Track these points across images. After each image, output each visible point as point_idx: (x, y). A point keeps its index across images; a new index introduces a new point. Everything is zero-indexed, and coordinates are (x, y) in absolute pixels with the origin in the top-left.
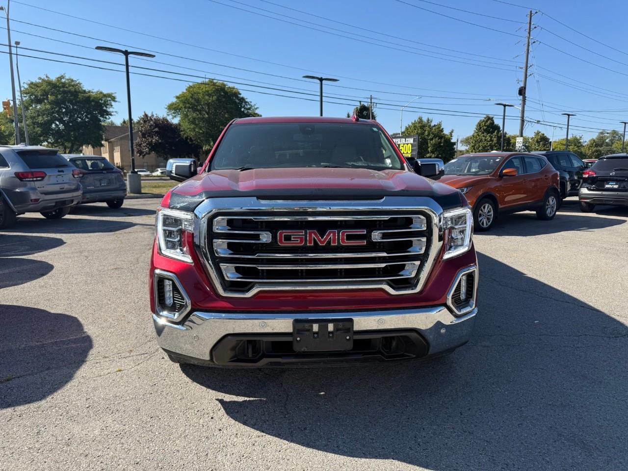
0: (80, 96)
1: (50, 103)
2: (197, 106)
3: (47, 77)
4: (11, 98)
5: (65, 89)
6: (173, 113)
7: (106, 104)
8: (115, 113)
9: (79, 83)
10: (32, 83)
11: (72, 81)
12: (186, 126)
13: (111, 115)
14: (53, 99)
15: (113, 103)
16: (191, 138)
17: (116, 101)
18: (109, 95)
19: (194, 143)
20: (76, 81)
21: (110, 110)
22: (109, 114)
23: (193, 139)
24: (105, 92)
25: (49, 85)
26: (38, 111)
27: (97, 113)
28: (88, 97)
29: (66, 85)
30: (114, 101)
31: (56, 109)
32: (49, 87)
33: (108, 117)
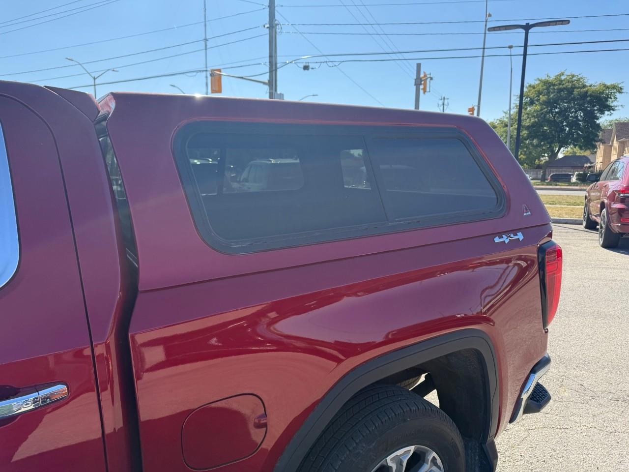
0: (575, 92)
1: (541, 104)
3: (548, 76)
4: (477, 104)
5: (561, 86)
7: (607, 99)
8: (620, 108)
11: (573, 76)
13: (614, 110)
14: (545, 99)
15: (618, 95)
17: (623, 93)
18: (614, 87)
20: (578, 76)
21: (612, 104)
22: (611, 108)
24: (608, 83)
25: (545, 85)
26: (528, 114)
27: (596, 108)
28: (587, 92)
29: (564, 82)
30: (620, 92)
31: (546, 109)
32: (545, 87)
33: (609, 113)
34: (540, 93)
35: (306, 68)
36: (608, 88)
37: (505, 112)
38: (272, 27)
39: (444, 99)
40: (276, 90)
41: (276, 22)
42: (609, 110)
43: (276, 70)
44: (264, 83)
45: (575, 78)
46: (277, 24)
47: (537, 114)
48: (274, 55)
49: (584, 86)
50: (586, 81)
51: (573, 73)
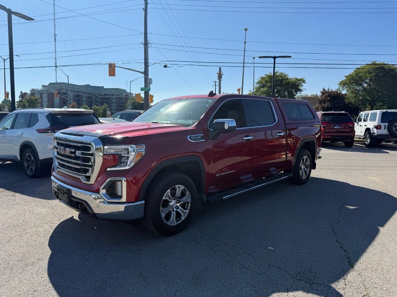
0: (283, 82)
1: (268, 87)
2: (359, 81)
5: (277, 79)
6: (342, 87)
7: (298, 85)
8: (304, 90)
9: (286, 75)
10: (262, 78)
11: (282, 74)
12: (349, 95)
13: (302, 91)
14: (269, 85)
15: (303, 84)
16: (352, 103)
18: (301, 80)
19: (354, 107)
21: (301, 88)
22: (300, 90)
23: (353, 103)
24: (299, 78)
26: (262, 92)
27: (293, 90)
28: (289, 82)
29: (278, 77)
30: (304, 83)
31: (270, 90)
32: (269, 79)
33: (299, 92)
34: (267, 82)
35: (165, 66)
36: (298, 80)
37: (250, 91)
38: (146, 44)
39: (216, 82)
40: (148, 77)
41: (148, 42)
42: (299, 91)
43: (148, 66)
44: (141, 73)
45: (283, 75)
46: (149, 43)
47: (266, 92)
48: (147, 59)
49: (288, 79)
50: (288, 76)
51: (282, 72)
